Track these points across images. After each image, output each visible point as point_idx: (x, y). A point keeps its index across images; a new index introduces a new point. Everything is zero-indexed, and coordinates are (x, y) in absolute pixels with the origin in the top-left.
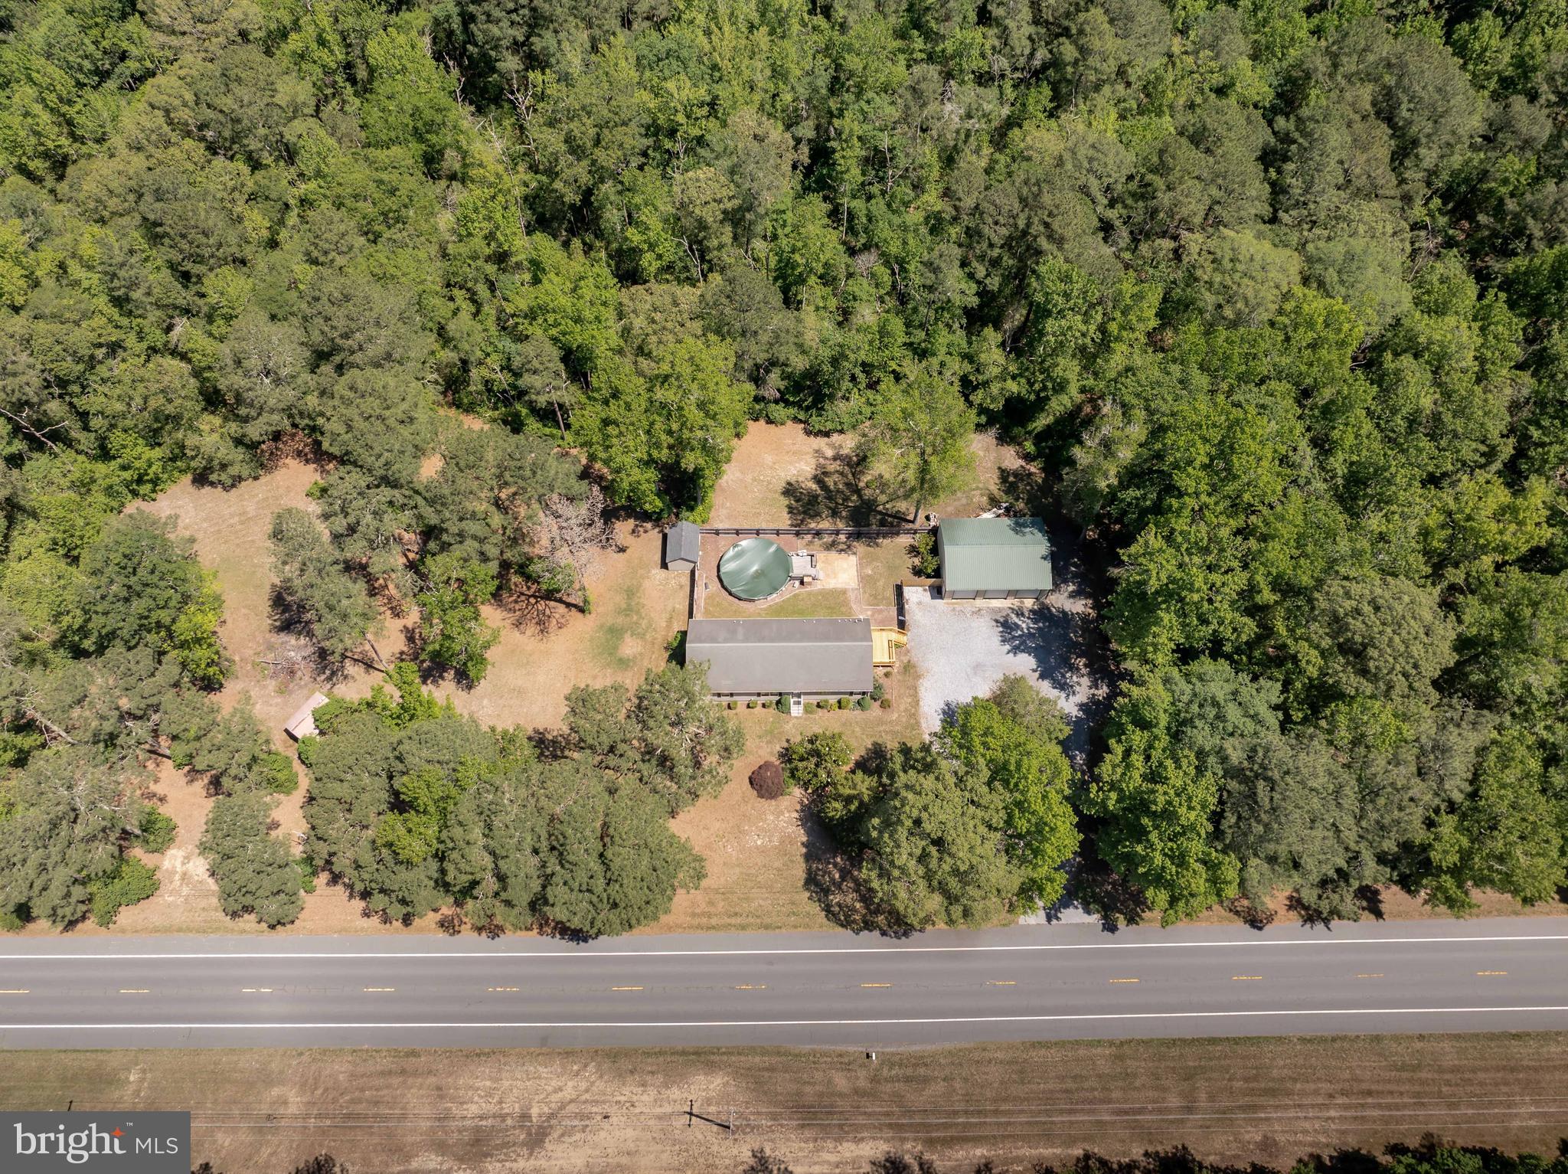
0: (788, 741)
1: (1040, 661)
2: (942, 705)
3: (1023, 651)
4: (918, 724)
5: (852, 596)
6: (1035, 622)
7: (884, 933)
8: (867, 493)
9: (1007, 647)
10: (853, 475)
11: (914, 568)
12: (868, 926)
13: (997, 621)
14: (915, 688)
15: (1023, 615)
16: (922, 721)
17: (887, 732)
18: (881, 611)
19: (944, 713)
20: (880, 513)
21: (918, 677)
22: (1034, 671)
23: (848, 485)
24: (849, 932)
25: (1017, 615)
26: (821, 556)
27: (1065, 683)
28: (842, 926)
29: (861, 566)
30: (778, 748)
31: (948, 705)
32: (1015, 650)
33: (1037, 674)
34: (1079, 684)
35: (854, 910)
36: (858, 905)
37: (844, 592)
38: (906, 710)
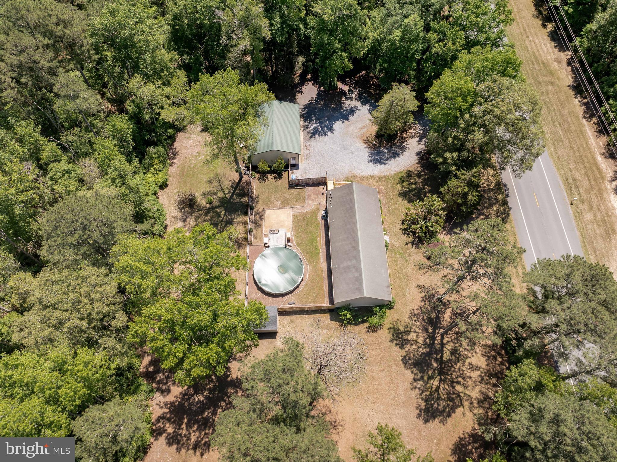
0: (407, 244)
1: (337, 119)
2: (371, 164)
3: (332, 127)
4: (385, 177)
5: (297, 212)
6: (311, 120)
7: (507, 196)
8: (216, 203)
9: (329, 133)
10: (199, 210)
11: (275, 178)
12: (505, 203)
13: (311, 137)
14: (362, 178)
15: (307, 126)
16: (383, 174)
17: (393, 192)
18: (309, 196)
19: (376, 163)
20: (231, 197)
21: (354, 176)
22: (343, 122)
23: (206, 215)
24: (511, 212)
25: (307, 128)
26: (266, 230)
27: (350, 110)
28: (508, 215)
29: (274, 207)
30: (413, 249)
31: (371, 161)
32: (331, 129)
33: (346, 122)
34: (349, 105)
35: (498, 211)
36: (495, 208)
37: (295, 217)
38: (377, 182)
